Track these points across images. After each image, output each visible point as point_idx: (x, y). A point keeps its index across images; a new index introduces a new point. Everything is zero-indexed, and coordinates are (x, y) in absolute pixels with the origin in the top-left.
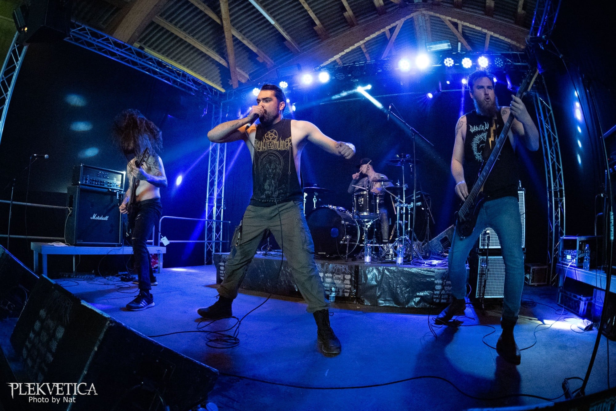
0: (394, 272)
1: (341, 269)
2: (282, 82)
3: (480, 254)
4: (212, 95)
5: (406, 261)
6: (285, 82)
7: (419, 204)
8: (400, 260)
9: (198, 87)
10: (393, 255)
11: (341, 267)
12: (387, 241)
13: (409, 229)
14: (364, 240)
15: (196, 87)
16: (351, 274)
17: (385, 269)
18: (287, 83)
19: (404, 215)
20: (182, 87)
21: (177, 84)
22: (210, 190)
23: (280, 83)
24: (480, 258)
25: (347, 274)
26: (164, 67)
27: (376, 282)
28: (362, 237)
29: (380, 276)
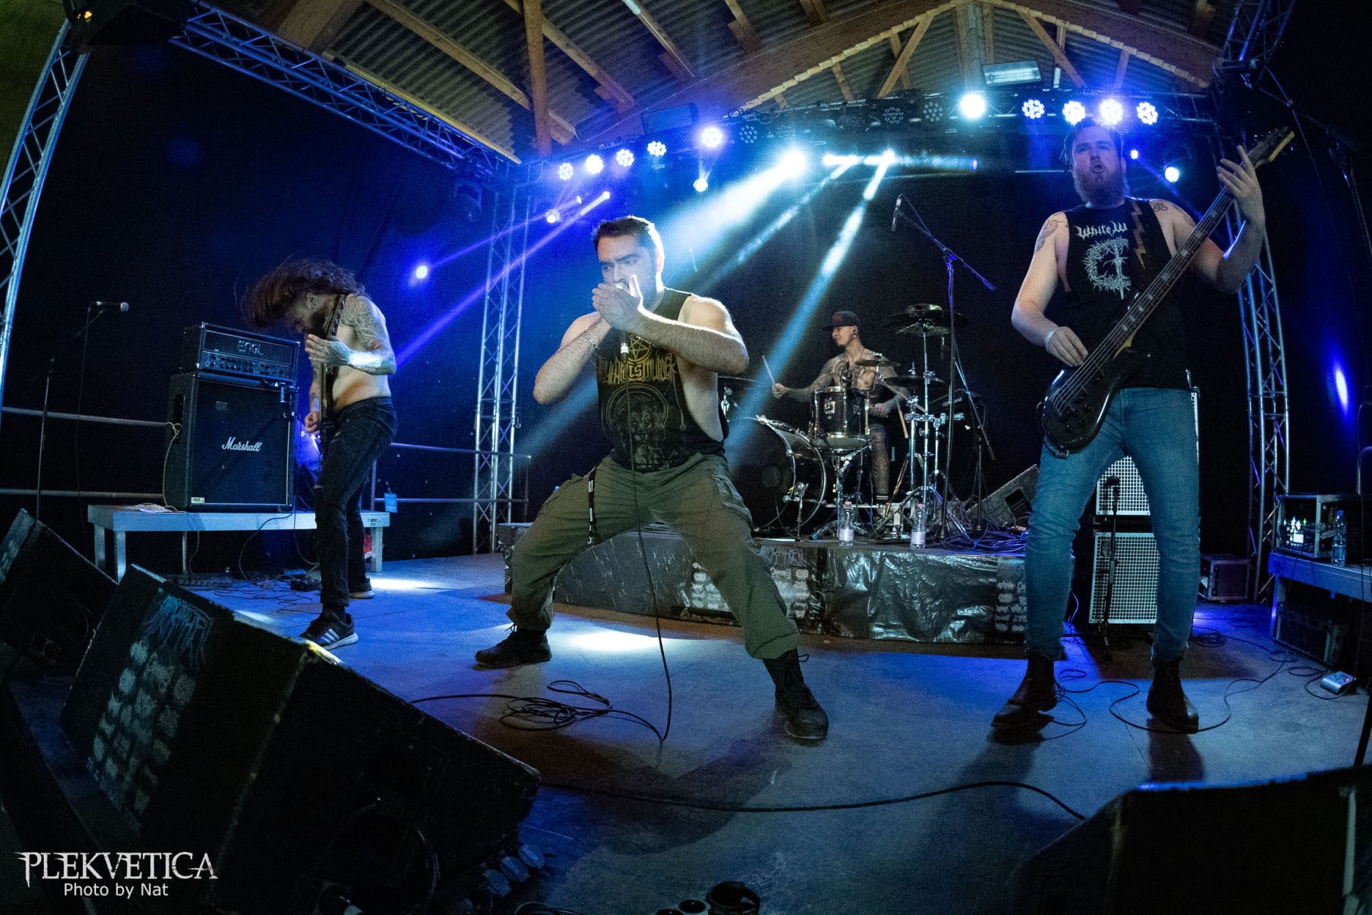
0: (906, 563)
1: (787, 556)
2: (654, 143)
3: (1097, 527)
4: (493, 171)
5: (932, 540)
6: (659, 143)
7: (959, 416)
8: (918, 538)
9: (464, 152)
10: (902, 530)
11: (788, 551)
12: (886, 497)
13: (937, 472)
14: (836, 493)
15: (459, 152)
16: (809, 568)
17: (886, 556)
18: (663, 147)
19: (926, 441)
20: (428, 152)
21: (416, 146)
22: (484, 385)
23: (650, 145)
24: (1097, 537)
25: (800, 568)
26: (390, 105)
27: (866, 586)
28: (833, 488)
29: (874, 574)
